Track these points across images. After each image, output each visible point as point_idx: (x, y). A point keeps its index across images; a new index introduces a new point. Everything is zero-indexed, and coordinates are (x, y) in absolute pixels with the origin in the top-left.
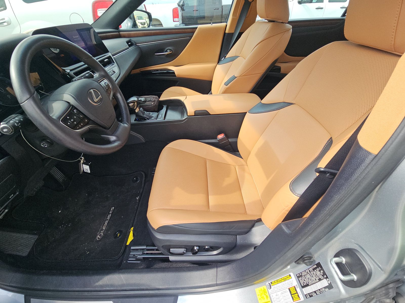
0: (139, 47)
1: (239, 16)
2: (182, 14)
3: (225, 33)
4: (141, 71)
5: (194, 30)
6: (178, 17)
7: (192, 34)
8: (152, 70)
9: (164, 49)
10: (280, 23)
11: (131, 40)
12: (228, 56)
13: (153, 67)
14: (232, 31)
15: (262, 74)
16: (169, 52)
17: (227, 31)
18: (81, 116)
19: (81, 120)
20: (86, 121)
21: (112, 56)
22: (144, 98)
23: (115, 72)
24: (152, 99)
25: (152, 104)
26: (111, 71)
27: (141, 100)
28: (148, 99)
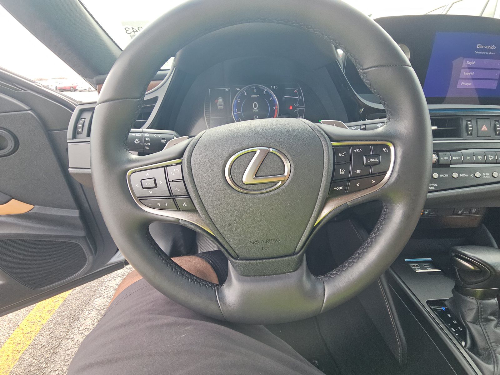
18: (178, 188)
19: (169, 195)
20: (185, 204)
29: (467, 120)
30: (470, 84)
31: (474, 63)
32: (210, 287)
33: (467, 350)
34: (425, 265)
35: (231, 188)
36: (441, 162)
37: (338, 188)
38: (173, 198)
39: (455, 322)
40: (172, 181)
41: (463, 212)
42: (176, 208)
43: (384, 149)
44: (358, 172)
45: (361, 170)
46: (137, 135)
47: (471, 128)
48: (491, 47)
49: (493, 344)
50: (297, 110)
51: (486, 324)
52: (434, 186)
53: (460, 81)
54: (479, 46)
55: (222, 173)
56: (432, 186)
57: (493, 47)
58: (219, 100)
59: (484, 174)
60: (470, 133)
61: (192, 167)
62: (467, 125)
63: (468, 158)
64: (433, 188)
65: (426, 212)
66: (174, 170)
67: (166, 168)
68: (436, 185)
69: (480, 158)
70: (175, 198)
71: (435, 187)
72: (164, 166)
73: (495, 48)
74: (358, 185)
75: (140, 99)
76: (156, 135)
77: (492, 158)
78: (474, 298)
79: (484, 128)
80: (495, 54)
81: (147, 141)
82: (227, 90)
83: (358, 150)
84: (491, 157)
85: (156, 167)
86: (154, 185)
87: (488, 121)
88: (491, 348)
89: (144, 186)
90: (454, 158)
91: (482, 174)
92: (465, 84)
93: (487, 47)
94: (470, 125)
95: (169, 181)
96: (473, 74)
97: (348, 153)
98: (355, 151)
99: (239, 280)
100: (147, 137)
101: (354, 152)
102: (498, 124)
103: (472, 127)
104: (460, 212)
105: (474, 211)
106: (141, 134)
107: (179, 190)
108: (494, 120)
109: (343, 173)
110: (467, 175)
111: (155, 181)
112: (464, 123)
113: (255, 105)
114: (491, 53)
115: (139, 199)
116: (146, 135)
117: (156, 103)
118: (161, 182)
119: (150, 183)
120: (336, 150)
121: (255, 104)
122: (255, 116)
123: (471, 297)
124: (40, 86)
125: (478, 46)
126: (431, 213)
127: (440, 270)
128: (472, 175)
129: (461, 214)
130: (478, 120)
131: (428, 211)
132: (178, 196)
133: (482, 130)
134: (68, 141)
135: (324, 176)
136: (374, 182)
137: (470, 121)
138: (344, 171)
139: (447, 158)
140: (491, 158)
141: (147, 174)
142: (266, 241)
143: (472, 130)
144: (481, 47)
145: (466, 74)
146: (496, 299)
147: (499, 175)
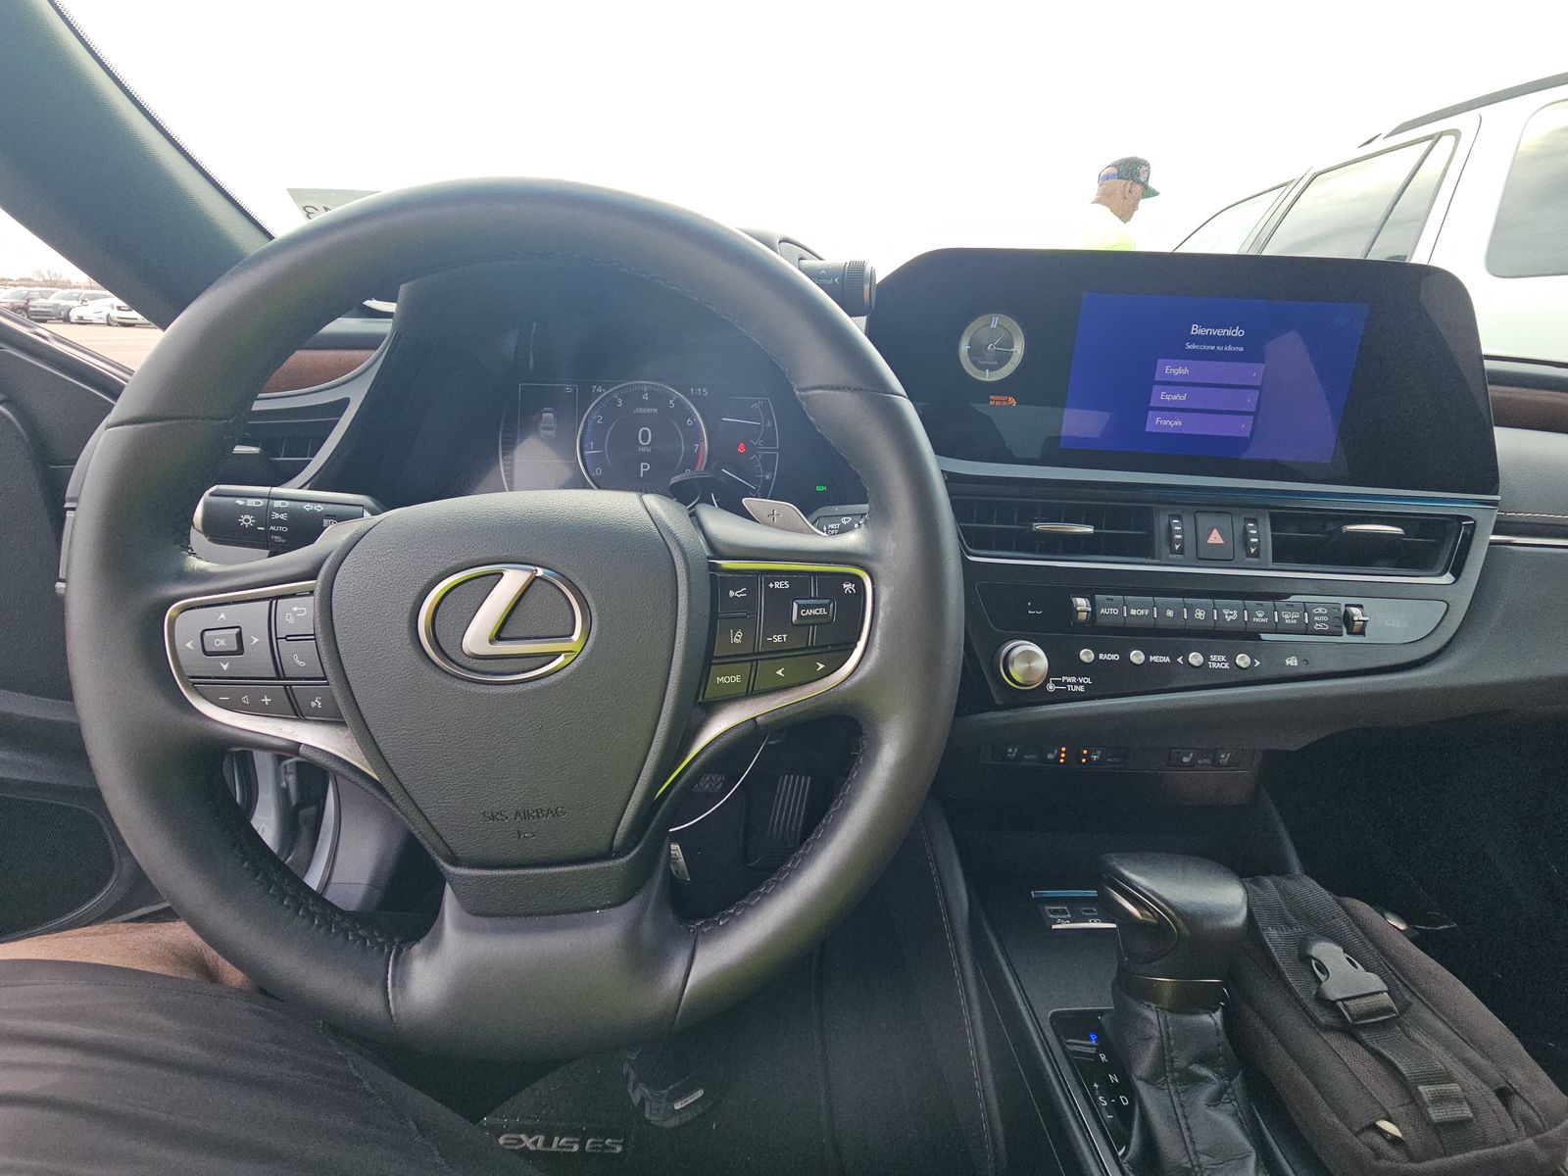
18: (299, 659)
19: (274, 676)
20: (317, 703)
21: (1495, 533)
22: (1374, 982)
23: (1362, 632)
24: (1455, 1087)
25: (1382, 1132)
26: (1320, 610)
27: (1322, 977)
28: (1433, 1034)
29: (1170, 516)
30: (1178, 423)
31: (1186, 371)
32: (378, 943)
33: (1126, 1167)
34: (1084, 911)
35: (428, 661)
36: (1100, 621)
37: (727, 680)
38: (285, 685)
39: (1114, 1078)
40: (285, 638)
41: (1195, 759)
42: (292, 712)
43: (845, 586)
44: (777, 639)
45: (784, 636)
46: (251, 502)
47: (1179, 537)
48: (1229, 333)
49: (1204, 1159)
50: (758, 455)
51: (1186, 1090)
52: (1083, 684)
53: (1150, 414)
54: (1196, 330)
55: (410, 626)
56: (1078, 684)
57: (1238, 332)
58: (544, 415)
59: (1213, 658)
60: (1177, 547)
61: (334, 605)
62: (1169, 526)
63: (1170, 613)
64: (1081, 689)
65: (1095, 757)
66: (295, 609)
67: (274, 602)
68: (1089, 681)
69: (1200, 614)
70: (290, 686)
71: (1086, 686)
72: (268, 598)
73: (1241, 333)
74: (779, 673)
75: (230, 421)
76: (308, 505)
77: (1234, 617)
78: (1153, 1006)
79: (1215, 538)
80: (1242, 349)
81: (279, 522)
82: (568, 389)
83: (778, 585)
84: (1229, 615)
85: (249, 598)
86: (235, 648)
87: (1225, 521)
88: (1197, 1169)
89: (207, 649)
90: (1133, 612)
91: (1207, 659)
92: (1165, 423)
93: (1220, 332)
94: (1178, 529)
95: (277, 639)
96: (1184, 398)
97: (752, 592)
98: (771, 585)
99: (462, 927)
100: (279, 510)
101: (767, 587)
102: (1252, 528)
103: (1183, 532)
104: (1186, 760)
105: (1224, 758)
106: (262, 502)
107: (302, 664)
108: (1244, 516)
109: (739, 641)
110: (1166, 659)
111: (239, 636)
112: (1162, 521)
113: (645, 434)
114: (1230, 348)
115: (194, 684)
116: (277, 504)
117: (341, 416)
118: (256, 640)
119: (222, 641)
120: (719, 582)
121: (645, 432)
122: (642, 464)
123: (1147, 1003)
124: (44, 337)
125: (1193, 329)
126: (1109, 760)
127: (1114, 926)
128: (1179, 660)
129: (1192, 765)
130: (1200, 514)
131: (1099, 752)
132: (300, 679)
133: (1209, 541)
134: (67, 505)
135: (677, 646)
136: (821, 666)
137: (1179, 517)
138: (739, 634)
139: (1114, 611)
141: (222, 615)
142: (527, 815)
143: (1182, 541)
144: (1200, 332)
145: (1166, 397)
146: (1218, 1015)
147: (1253, 663)
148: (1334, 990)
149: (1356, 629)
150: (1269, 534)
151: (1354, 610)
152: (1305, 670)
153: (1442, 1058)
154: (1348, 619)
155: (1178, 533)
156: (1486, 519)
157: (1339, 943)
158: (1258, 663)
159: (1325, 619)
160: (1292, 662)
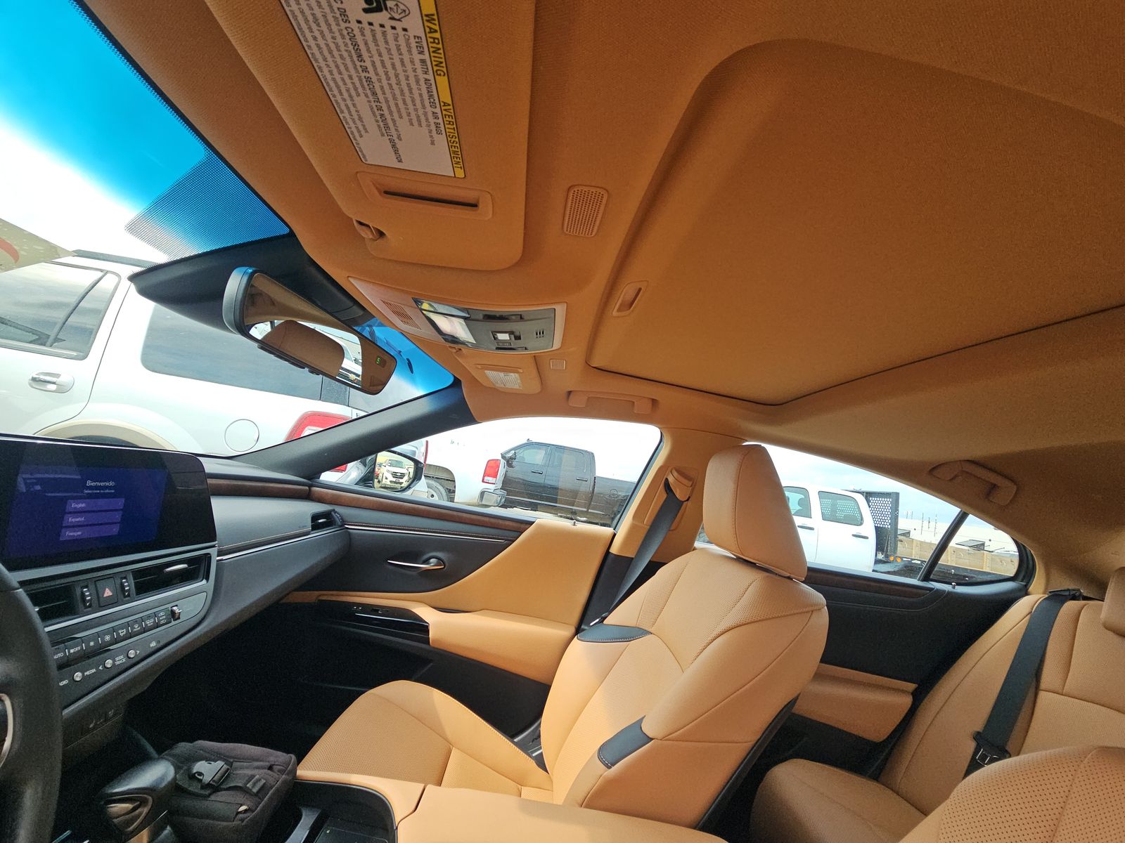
0: (350, 534)
1: (650, 523)
2: (507, 471)
3: (608, 553)
4: (319, 600)
5: (523, 526)
6: (495, 476)
7: (516, 534)
8: (359, 605)
9: (423, 553)
10: (785, 577)
11: (333, 513)
12: (611, 619)
13: (364, 597)
14: (630, 554)
15: (750, 745)
16: (432, 565)
17: (614, 550)
21: (218, 556)
22: (220, 764)
23: (179, 618)
24: (257, 777)
25: (240, 812)
26: (162, 614)
27: (201, 778)
28: (242, 768)
29: (82, 588)
30: (79, 533)
31: (83, 505)
41: (96, 724)
47: (88, 598)
48: (107, 484)
53: (63, 530)
54: (89, 483)
57: (111, 484)
59: (117, 659)
60: (88, 604)
62: (83, 594)
63: (93, 643)
69: (107, 637)
73: (113, 484)
77: (124, 633)
79: (108, 593)
80: (114, 491)
84: (123, 630)
87: (111, 582)
90: (72, 651)
91: (114, 661)
92: (72, 534)
93: (102, 484)
94: (87, 594)
96: (83, 519)
102: (125, 582)
103: (90, 595)
104: (91, 726)
105: (110, 714)
108: (120, 576)
110: (94, 671)
112: (78, 592)
114: (107, 491)
128: (100, 668)
130: (97, 582)
133: (105, 596)
137: (86, 587)
139: (61, 655)
140: (122, 632)
143: (91, 600)
144: (92, 484)
145: (72, 520)
146: (168, 828)
147: (136, 653)
148: (207, 778)
149: (176, 617)
150: (133, 581)
151: (174, 608)
152: (159, 645)
153: (249, 772)
154: (173, 613)
155: (88, 596)
156: (213, 552)
157: (201, 760)
158: (138, 652)
159: (164, 617)
160: (153, 644)
